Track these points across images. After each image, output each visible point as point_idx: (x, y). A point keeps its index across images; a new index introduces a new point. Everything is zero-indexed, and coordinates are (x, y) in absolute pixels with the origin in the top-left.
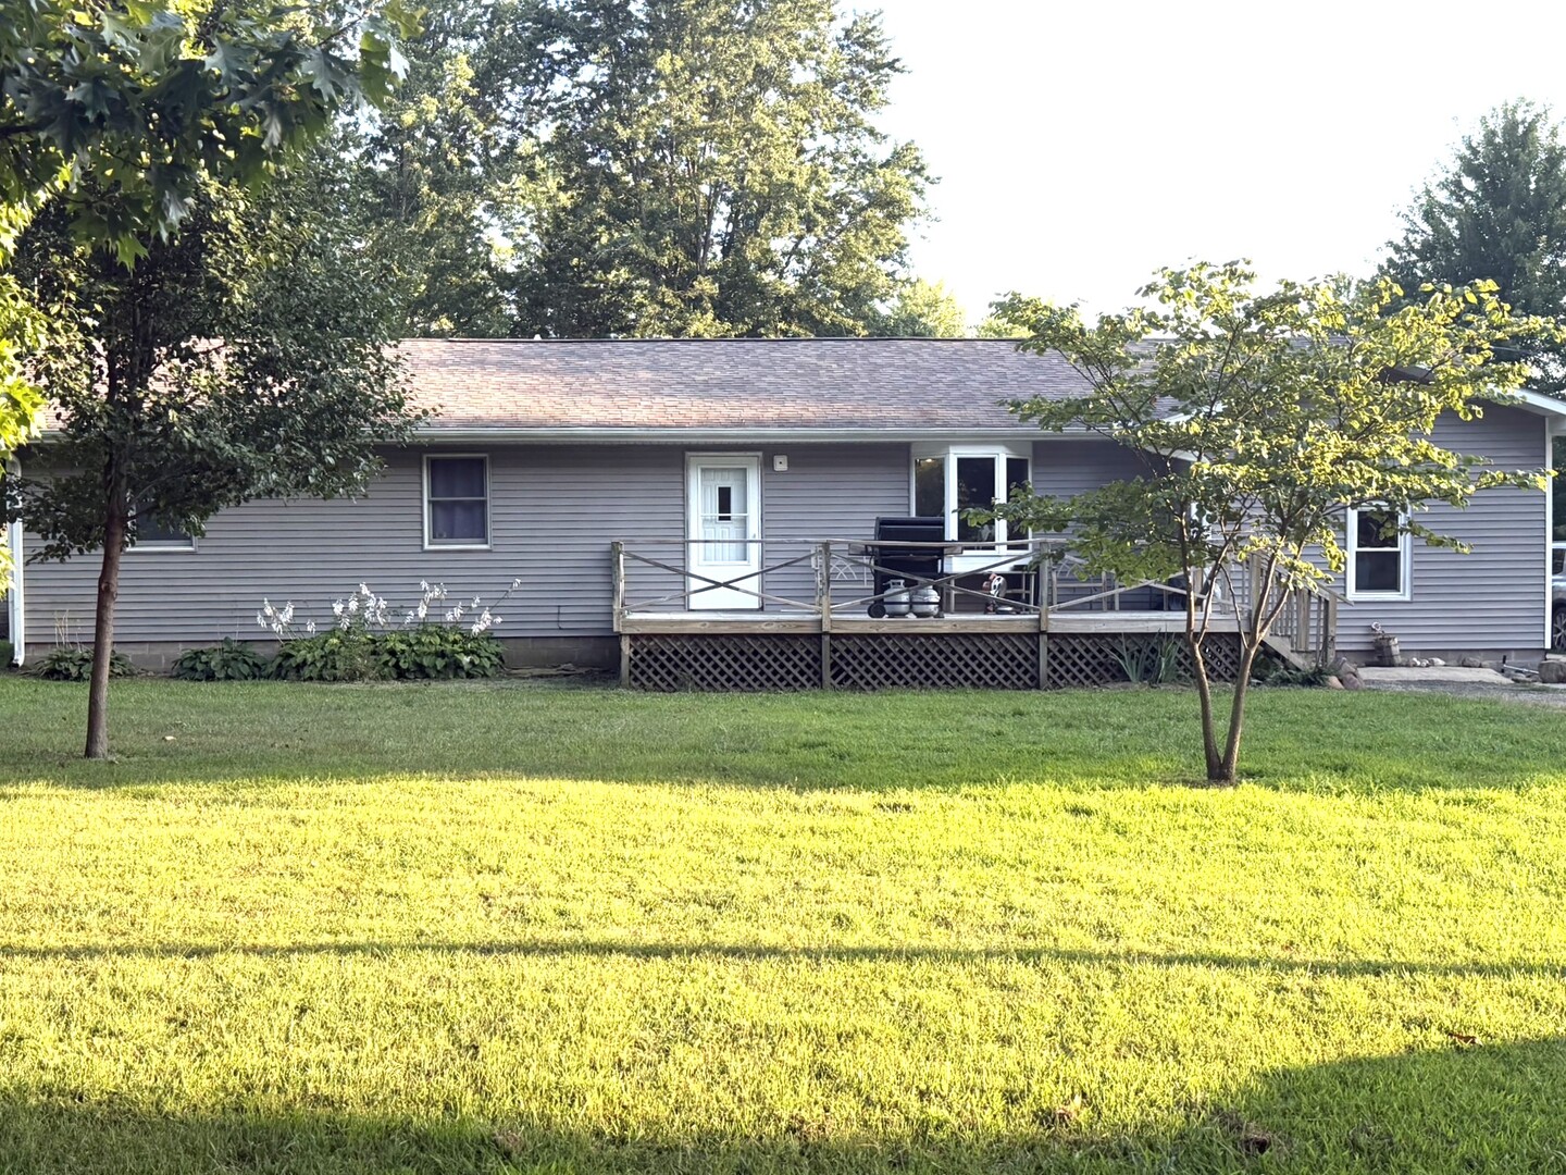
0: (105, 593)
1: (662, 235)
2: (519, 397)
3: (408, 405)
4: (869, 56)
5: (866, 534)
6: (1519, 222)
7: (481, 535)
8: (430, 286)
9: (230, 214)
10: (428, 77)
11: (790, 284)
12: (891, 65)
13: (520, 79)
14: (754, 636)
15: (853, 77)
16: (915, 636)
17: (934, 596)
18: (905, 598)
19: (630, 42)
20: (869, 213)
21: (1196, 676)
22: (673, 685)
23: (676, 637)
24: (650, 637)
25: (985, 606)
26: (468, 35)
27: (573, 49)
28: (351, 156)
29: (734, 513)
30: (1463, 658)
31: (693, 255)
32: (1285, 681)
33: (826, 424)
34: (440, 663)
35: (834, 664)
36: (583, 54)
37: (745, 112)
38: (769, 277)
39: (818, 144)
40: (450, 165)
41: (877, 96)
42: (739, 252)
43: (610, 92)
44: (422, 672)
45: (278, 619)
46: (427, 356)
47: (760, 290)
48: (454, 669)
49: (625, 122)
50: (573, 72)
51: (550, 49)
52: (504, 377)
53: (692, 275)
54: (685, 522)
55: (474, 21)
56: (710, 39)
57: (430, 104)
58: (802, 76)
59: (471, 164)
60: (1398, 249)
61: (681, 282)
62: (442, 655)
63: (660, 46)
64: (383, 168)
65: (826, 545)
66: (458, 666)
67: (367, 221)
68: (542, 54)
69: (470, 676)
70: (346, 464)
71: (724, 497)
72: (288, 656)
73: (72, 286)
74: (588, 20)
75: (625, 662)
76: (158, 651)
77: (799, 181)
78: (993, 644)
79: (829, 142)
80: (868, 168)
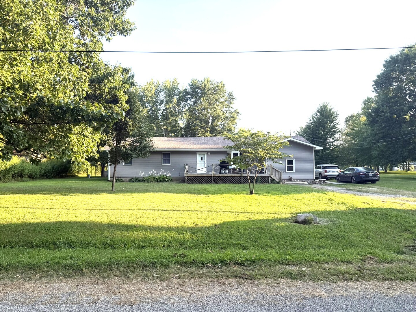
0: (115, 170)
1: (202, 122)
2: (175, 145)
3: (153, 146)
4: (231, 97)
5: (219, 163)
6: (325, 119)
7: (169, 163)
8: (171, 129)
9: (130, 123)
10: (171, 101)
11: (220, 128)
12: (234, 98)
13: (183, 101)
14: (203, 177)
15: (229, 100)
16: (225, 177)
17: (228, 171)
18: (224, 171)
19: (198, 96)
20: (231, 119)
21: (248, 182)
22: (192, 183)
23: (193, 176)
24: (189, 176)
25: (236, 173)
26: (176, 95)
27: (191, 97)
28: (160, 112)
29: (203, 160)
30: (302, 180)
31: (207, 125)
32: (275, 183)
33: (215, 148)
34: (163, 180)
35: (214, 180)
36: (192, 98)
37: (214, 105)
38: (217, 128)
39: (224, 109)
40: (173, 113)
41: (232, 103)
42: (213, 124)
43: (196, 102)
44: (161, 181)
45: (142, 174)
46: (164, 139)
47: (216, 130)
48: (165, 181)
49: (197, 107)
50: (190, 100)
51: (188, 97)
52: (174, 142)
53: (206, 128)
54: (196, 161)
55: (177, 94)
56: (209, 95)
57: (171, 105)
58: (222, 100)
59: (177, 113)
60: (308, 123)
61: (205, 128)
62: (163, 179)
63: (202, 96)
64: (164, 113)
65: (213, 164)
66: (165, 180)
67: (162, 120)
68: (186, 98)
69: (167, 182)
70: (145, 154)
71: (202, 158)
72: (143, 179)
73: (110, 132)
74: (193, 93)
75: (186, 180)
76: (127, 178)
77: (221, 115)
78: (235, 178)
79: (226, 109)
80: (231, 113)
